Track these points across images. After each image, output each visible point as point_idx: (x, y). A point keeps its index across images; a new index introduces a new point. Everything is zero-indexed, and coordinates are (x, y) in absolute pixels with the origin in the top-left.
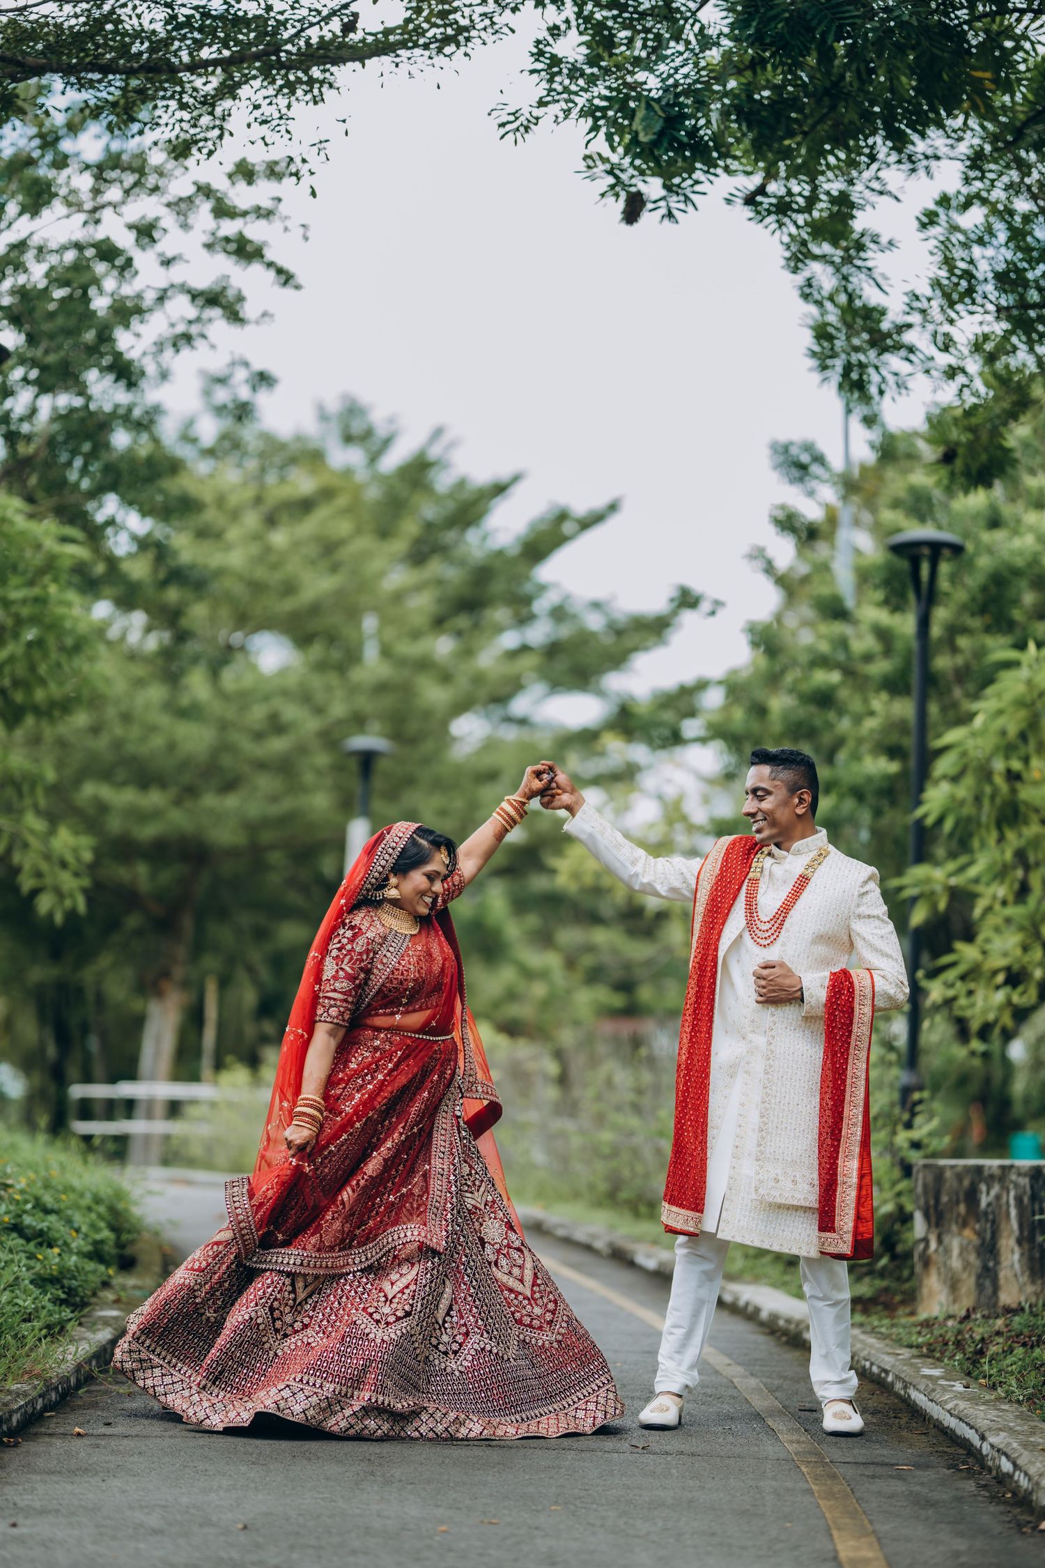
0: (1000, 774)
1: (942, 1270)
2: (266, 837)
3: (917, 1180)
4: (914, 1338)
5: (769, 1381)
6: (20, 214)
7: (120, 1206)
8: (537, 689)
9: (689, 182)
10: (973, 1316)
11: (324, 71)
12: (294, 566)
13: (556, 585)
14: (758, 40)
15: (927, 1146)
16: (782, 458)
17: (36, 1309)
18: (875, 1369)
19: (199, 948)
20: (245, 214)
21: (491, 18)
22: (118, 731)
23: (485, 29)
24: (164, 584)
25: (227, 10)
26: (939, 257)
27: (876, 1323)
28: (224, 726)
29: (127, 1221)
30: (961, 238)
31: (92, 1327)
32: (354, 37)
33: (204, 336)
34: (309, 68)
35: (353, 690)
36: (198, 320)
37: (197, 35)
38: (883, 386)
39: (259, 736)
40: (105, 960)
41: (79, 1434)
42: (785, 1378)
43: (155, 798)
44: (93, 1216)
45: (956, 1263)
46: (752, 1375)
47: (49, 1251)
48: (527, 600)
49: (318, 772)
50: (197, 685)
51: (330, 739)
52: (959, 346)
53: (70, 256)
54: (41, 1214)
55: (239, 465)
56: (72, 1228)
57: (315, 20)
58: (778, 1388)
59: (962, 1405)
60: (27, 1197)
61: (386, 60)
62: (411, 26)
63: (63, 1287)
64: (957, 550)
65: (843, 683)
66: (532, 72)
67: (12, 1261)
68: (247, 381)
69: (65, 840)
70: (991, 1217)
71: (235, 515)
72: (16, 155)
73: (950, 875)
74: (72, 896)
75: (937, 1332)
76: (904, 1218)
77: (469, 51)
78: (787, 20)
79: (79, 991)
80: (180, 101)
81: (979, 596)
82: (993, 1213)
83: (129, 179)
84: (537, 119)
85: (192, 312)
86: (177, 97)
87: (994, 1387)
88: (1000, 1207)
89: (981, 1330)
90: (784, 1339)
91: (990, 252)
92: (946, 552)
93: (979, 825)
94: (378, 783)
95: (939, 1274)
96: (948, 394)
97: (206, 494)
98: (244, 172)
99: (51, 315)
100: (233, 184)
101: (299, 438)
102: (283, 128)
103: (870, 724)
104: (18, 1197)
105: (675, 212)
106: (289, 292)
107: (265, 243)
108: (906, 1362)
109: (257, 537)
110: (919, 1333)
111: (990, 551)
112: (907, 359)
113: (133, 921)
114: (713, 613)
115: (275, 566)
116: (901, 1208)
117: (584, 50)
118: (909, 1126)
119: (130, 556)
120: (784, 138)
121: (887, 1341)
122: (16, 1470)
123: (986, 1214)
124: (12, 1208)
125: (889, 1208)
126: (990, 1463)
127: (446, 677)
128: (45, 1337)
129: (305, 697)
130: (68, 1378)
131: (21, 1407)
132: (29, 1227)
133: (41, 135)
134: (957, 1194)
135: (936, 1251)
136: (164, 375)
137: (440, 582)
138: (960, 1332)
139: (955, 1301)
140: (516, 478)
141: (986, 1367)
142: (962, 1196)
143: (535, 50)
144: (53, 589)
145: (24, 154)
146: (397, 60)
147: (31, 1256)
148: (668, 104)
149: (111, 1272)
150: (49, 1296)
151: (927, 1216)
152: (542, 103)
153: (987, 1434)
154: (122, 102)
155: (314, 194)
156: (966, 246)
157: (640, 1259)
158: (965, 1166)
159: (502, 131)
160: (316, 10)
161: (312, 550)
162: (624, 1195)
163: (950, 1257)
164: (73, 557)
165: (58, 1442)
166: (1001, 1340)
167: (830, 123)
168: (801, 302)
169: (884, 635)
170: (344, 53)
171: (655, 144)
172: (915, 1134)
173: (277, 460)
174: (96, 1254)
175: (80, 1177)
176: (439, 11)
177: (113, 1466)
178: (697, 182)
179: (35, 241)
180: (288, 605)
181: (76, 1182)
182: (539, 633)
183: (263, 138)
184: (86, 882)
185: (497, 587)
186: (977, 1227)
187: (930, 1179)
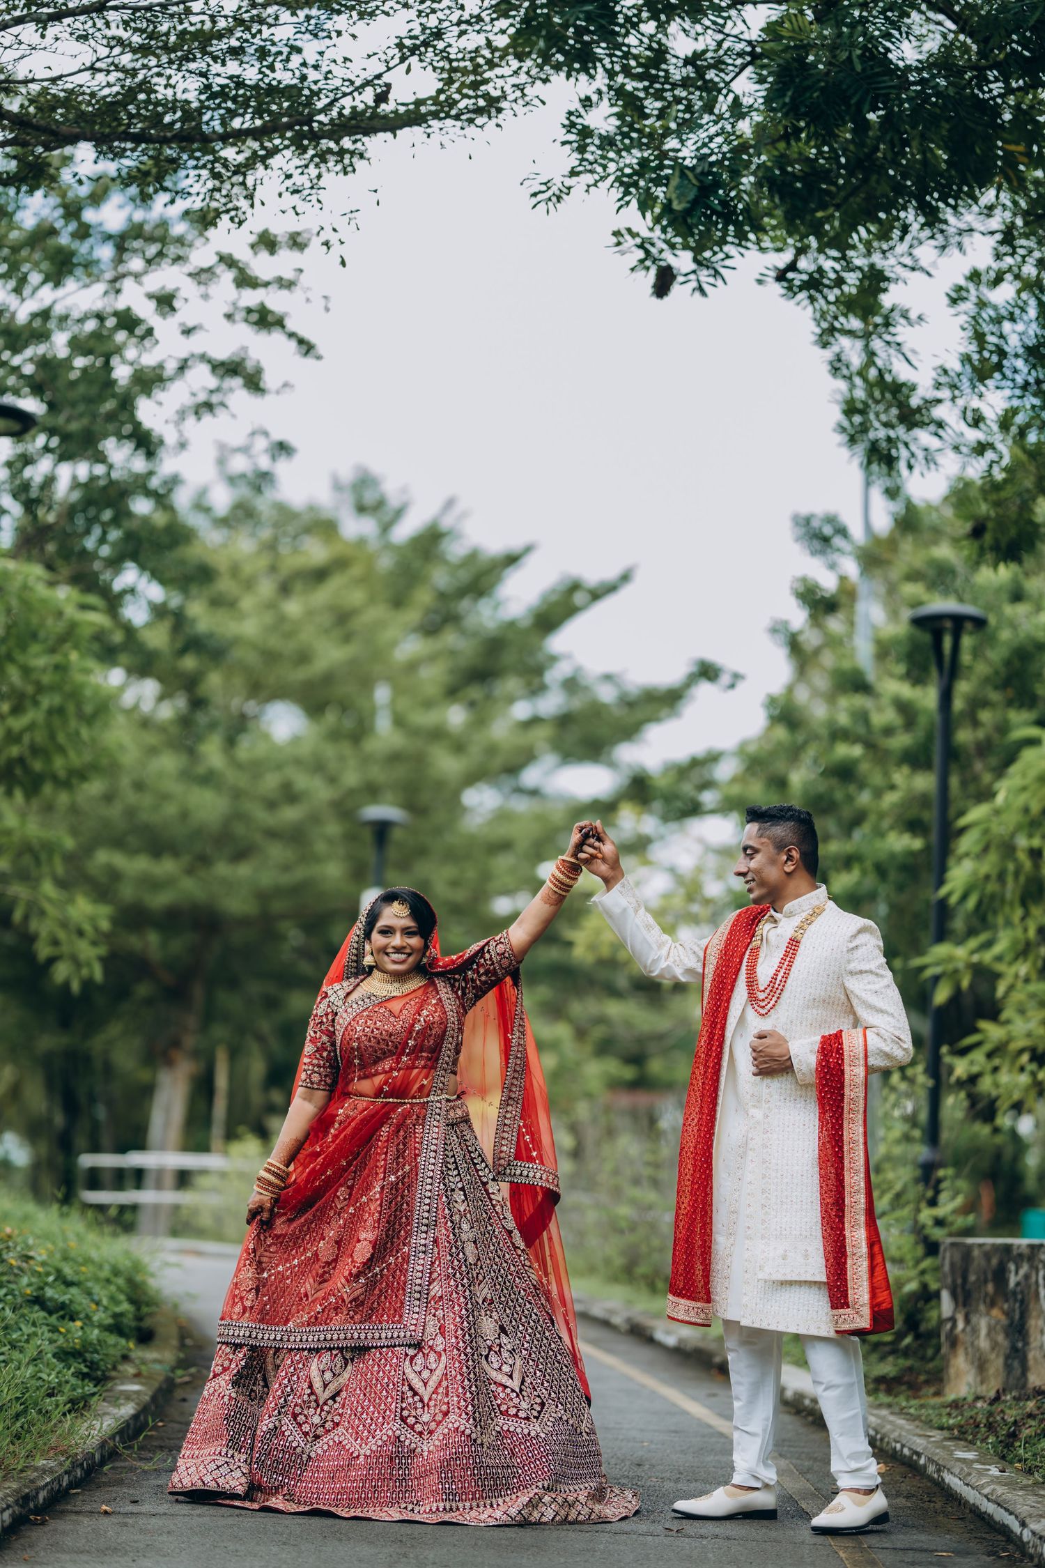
0: (1023, 850)
1: (970, 1350)
2: (278, 906)
3: (944, 1258)
4: (944, 1420)
5: (799, 1462)
6: (44, 283)
7: (139, 1278)
8: (549, 760)
9: (721, 255)
10: (1003, 1398)
11: (355, 142)
12: (307, 635)
13: (568, 656)
14: (793, 110)
15: (952, 1224)
16: (803, 530)
17: (60, 1384)
18: (906, 1451)
19: (209, 1017)
20: (266, 284)
21: (522, 90)
22: (131, 797)
23: (515, 101)
24: (183, 651)
25: (262, 80)
26: (970, 333)
27: (904, 1404)
28: (237, 794)
29: (145, 1293)
30: (992, 313)
31: (115, 1400)
32: (385, 108)
33: (223, 404)
34: (341, 138)
35: (366, 760)
36: (218, 390)
37: (230, 104)
38: (912, 461)
39: (271, 805)
40: (114, 1029)
41: (106, 1512)
42: (815, 1460)
43: (167, 866)
44: (113, 1288)
45: (984, 1343)
46: (781, 1455)
47: (71, 1324)
48: (539, 671)
49: (330, 841)
50: (212, 752)
51: (344, 809)
52: (988, 422)
53: (91, 325)
54: (63, 1287)
55: (253, 535)
56: (92, 1300)
57: (348, 90)
58: (809, 1470)
59: (1000, 1490)
60: (49, 1269)
61: (416, 132)
62: (442, 97)
63: (85, 1361)
64: (980, 623)
65: (864, 756)
66: (564, 143)
67: (35, 1334)
68: (266, 451)
69: (83, 908)
70: (1019, 1297)
71: (249, 584)
72: (38, 225)
73: (973, 952)
74: (89, 965)
75: (967, 1414)
76: (927, 1296)
77: (500, 122)
78: (822, 90)
79: (88, 1059)
80: (212, 170)
81: (1003, 670)
82: (1022, 1292)
83: (152, 250)
84: (569, 188)
85: (212, 382)
86: (209, 166)
87: (1030, 1472)
88: (1029, 1287)
89: (1014, 1412)
90: (810, 1419)
91: (1020, 327)
92: (969, 626)
93: (1003, 901)
94: (392, 853)
95: (967, 1354)
96: (976, 469)
97: (220, 562)
98: (267, 242)
99: (73, 384)
100: (256, 254)
101: (312, 508)
102: (314, 198)
103: (891, 798)
104: (40, 1269)
105: (705, 286)
106: (310, 362)
107: (286, 314)
108: (938, 1445)
109: (271, 606)
110: (949, 1415)
111: (1013, 626)
112: (936, 434)
113: (143, 990)
114: (732, 686)
115: (289, 635)
116: (924, 1286)
117: (615, 122)
118: (933, 1203)
119: (148, 625)
120: (816, 210)
121: (917, 1423)
122: (45, 1550)
123: (1014, 1293)
124: (34, 1280)
125: (912, 1286)
126: (1032, 1551)
127: (459, 747)
128: (70, 1412)
129: (318, 766)
130: (93, 1455)
131: (47, 1484)
132: (51, 1299)
133: (65, 206)
134: (985, 1273)
135: (964, 1330)
136: (183, 445)
137: (452, 653)
138: (991, 1414)
139: (982, 1382)
140: (528, 549)
141: (1021, 1451)
142: (990, 1276)
143: (567, 122)
144: (74, 656)
145: (47, 225)
146: (429, 130)
147: (54, 1330)
148: (702, 173)
149: (131, 1345)
150: (72, 1370)
151: (954, 1295)
152: (573, 173)
153: (1028, 1521)
154: (154, 171)
155: (343, 263)
156: (998, 321)
157: (660, 1336)
158: (993, 1245)
159: (534, 200)
160: (349, 80)
161: (326, 620)
162: (642, 1269)
163: (978, 1337)
164: (92, 624)
165: (85, 1520)
166: (1033, 1423)
167: (862, 195)
168: (829, 377)
169: (906, 709)
170: (376, 123)
171: (688, 212)
172: (940, 1212)
173: (291, 529)
174: (117, 1328)
175: (98, 1248)
176: (472, 82)
177: (142, 1545)
178: (728, 257)
179: (59, 310)
180: (300, 675)
181: (94, 1254)
182: (551, 703)
183: (294, 208)
184: (102, 950)
185: (509, 658)
186: (1006, 1306)
187: (957, 1257)
